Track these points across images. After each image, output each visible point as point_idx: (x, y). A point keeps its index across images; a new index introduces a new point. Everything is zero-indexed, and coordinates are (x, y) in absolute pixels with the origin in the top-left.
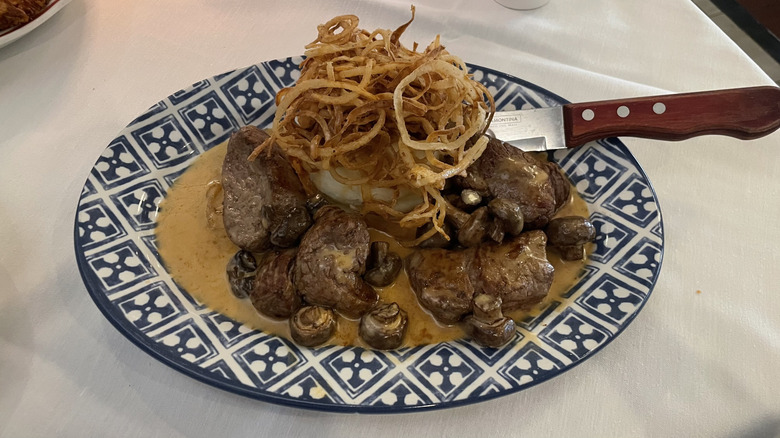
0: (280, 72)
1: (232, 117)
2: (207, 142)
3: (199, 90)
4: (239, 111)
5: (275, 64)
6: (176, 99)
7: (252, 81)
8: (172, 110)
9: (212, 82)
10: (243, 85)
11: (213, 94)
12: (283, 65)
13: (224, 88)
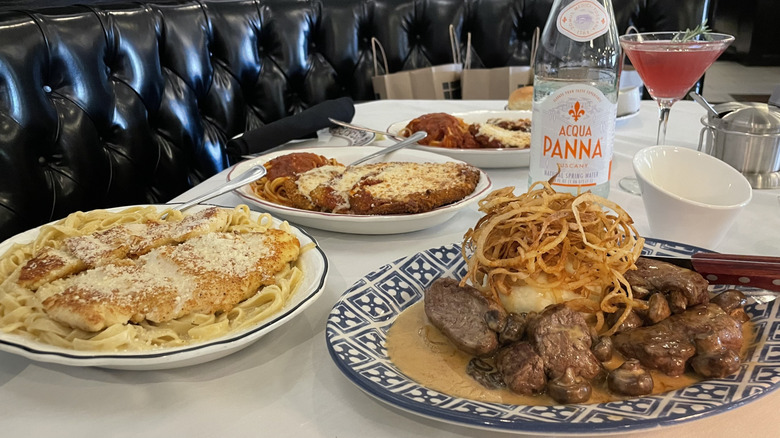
0: (439, 255)
1: (415, 288)
2: (401, 306)
3: (385, 271)
4: (418, 282)
5: (434, 251)
6: (372, 277)
7: (420, 263)
8: (370, 284)
9: (392, 265)
10: (415, 266)
11: (395, 273)
12: (440, 250)
13: (402, 269)
